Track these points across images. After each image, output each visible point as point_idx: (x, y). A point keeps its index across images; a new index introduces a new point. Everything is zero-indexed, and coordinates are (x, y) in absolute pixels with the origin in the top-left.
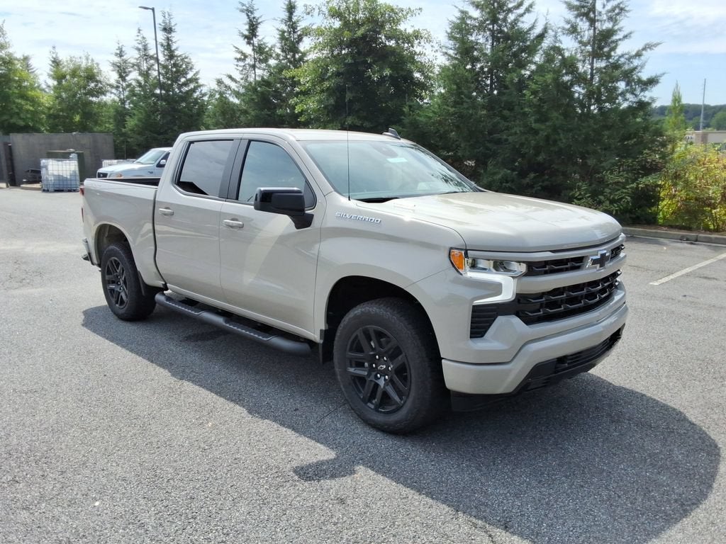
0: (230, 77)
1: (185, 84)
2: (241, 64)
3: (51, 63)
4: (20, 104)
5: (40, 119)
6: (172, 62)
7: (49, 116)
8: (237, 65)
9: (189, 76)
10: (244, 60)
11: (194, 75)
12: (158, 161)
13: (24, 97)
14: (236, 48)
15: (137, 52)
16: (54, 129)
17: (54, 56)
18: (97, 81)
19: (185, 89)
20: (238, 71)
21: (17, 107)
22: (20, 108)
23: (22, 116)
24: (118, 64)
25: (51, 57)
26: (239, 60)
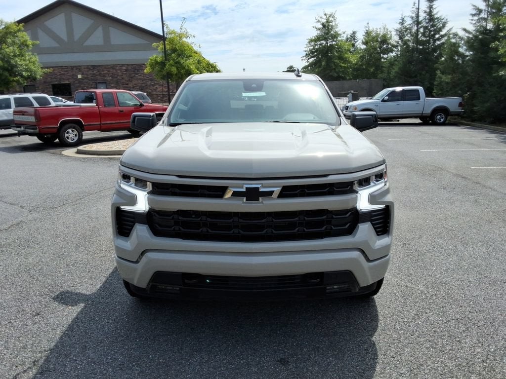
0: (465, 30)
1: (438, 39)
2: (476, 18)
3: (364, 34)
4: (337, 63)
5: (348, 72)
6: (431, 24)
7: (354, 70)
8: (472, 20)
9: (442, 33)
10: (479, 14)
11: (448, 31)
12: (382, 98)
13: (341, 58)
14: (474, 6)
15: (411, 19)
16: (355, 77)
17: (367, 29)
18: (388, 44)
19: (438, 43)
20: (472, 25)
21: (335, 65)
22: (337, 65)
23: (337, 70)
24: (400, 30)
25: (365, 30)
26: (473, 15)
